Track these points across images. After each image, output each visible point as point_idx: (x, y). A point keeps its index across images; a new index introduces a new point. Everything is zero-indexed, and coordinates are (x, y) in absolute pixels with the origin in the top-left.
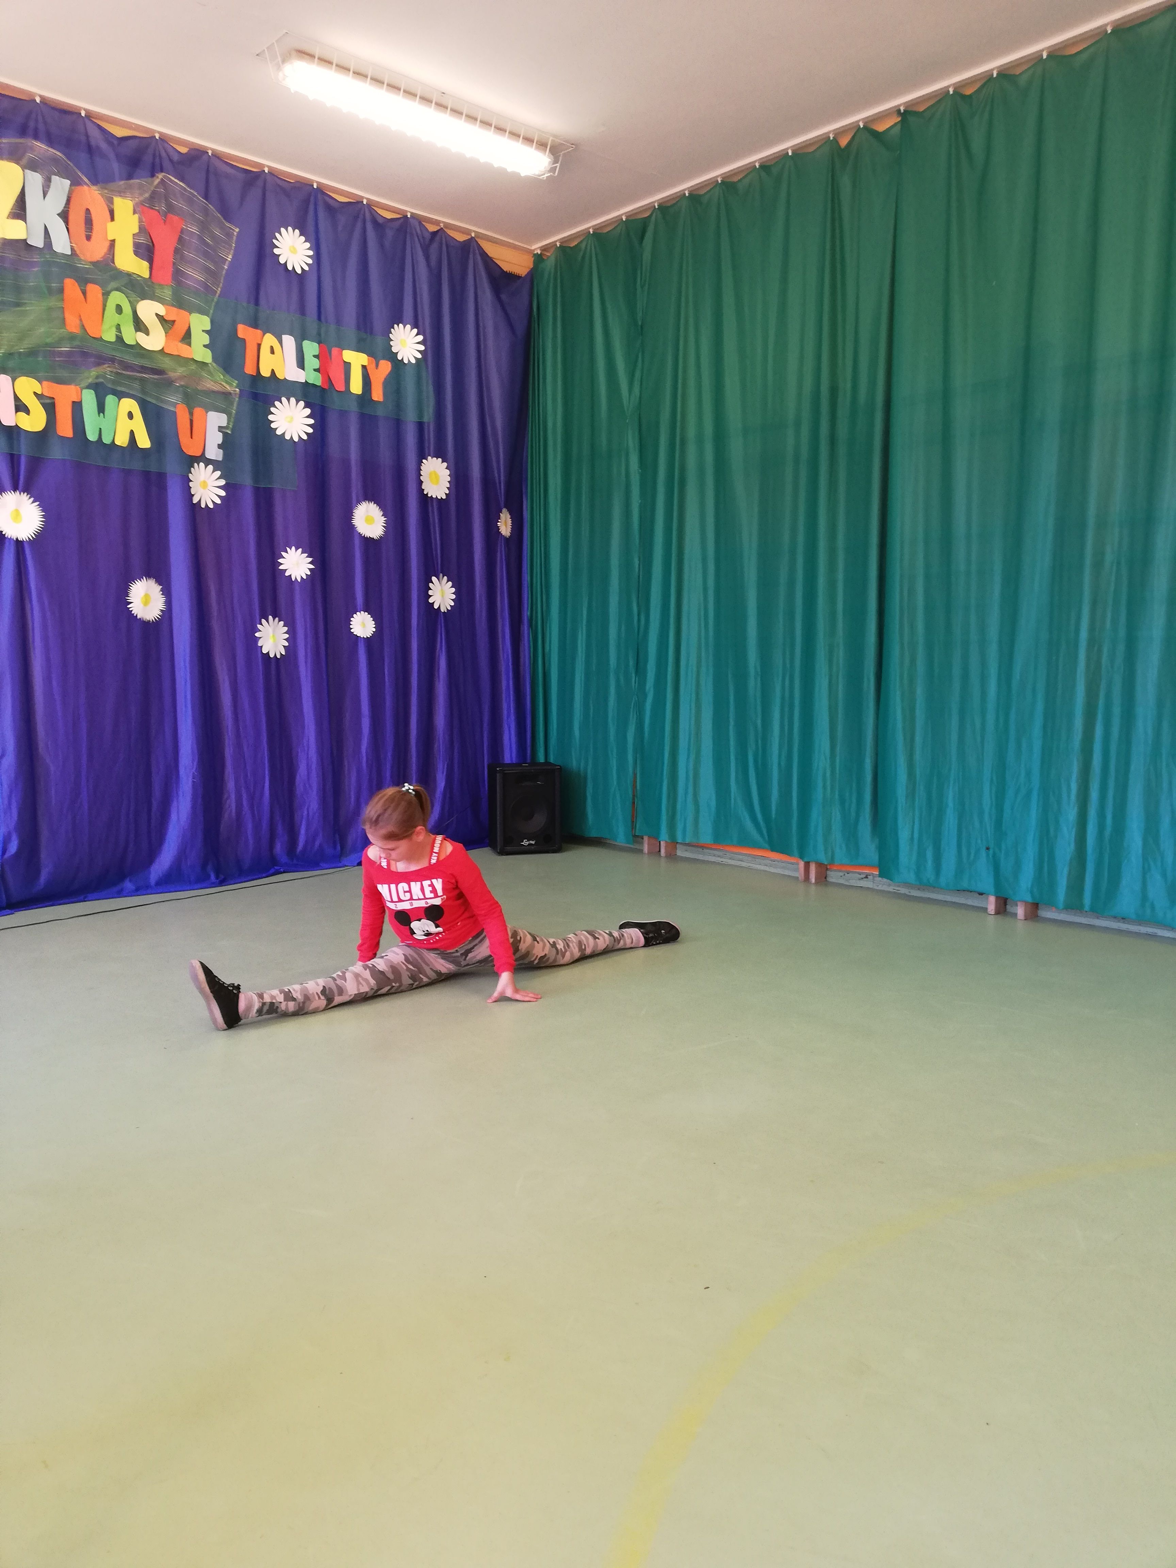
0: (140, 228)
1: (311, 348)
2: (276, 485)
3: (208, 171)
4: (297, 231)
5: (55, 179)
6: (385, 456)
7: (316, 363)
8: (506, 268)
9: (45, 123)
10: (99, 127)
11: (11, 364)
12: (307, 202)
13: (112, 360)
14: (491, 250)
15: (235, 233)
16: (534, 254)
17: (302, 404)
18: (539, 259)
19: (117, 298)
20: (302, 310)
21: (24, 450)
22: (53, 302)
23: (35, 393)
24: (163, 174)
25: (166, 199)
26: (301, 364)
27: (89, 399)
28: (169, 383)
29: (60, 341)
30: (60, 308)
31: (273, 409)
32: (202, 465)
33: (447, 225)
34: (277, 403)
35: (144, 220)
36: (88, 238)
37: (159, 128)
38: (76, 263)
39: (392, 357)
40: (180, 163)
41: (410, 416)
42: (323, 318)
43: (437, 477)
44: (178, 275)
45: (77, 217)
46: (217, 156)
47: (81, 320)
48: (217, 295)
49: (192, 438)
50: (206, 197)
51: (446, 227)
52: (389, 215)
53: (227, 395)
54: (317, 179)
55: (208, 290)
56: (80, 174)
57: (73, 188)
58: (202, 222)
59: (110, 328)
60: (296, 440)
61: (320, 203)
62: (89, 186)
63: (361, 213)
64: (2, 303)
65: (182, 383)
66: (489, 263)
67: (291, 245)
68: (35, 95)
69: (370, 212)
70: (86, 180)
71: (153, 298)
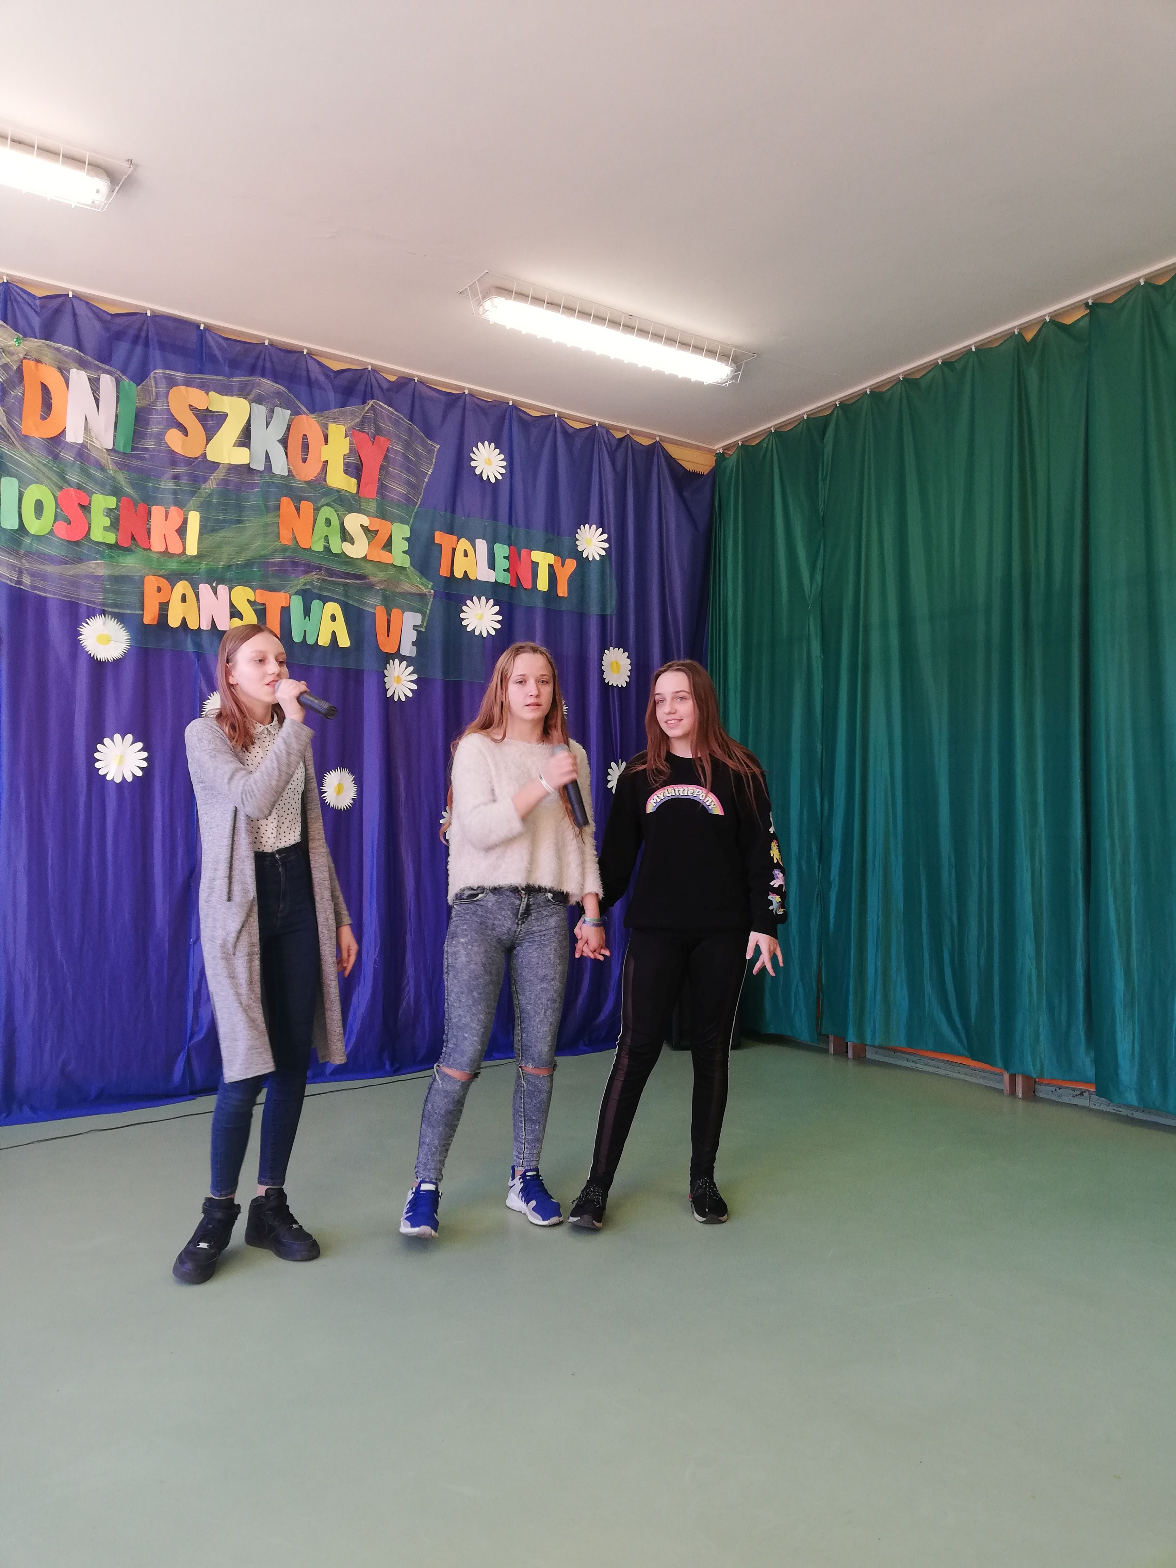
0: (351, 449)
1: (501, 550)
2: (465, 679)
3: (413, 396)
4: (493, 445)
5: (278, 410)
6: (569, 648)
7: (506, 564)
8: (689, 467)
9: (272, 362)
10: (319, 363)
11: (229, 575)
12: (503, 418)
13: (320, 568)
14: (674, 452)
15: (436, 450)
16: (717, 454)
17: (491, 602)
18: (721, 458)
19: (327, 512)
20: (495, 516)
22: (270, 518)
23: (248, 600)
24: (373, 401)
25: (374, 424)
26: (492, 565)
27: (296, 604)
28: (371, 586)
29: (274, 553)
30: (276, 523)
31: (464, 608)
32: (397, 661)
33: (632, 431)
34: (468, 602)
35: (354, 442)
36: (304, 460)
37: (370, 361)
38: (292, 483)
39: (578, 555)
40: (388, 390)
41: (594, 610)
42: (513, 522)
43: (618, 666)
44: (382, 489)
45: (295, 443)
46: (422, 382)
48: (417, 505)
49: (388, 636)
50: (411, 419)
51: (633, 434)
52: (578, 426)
53: (422, 596)
54: (511, 397)
55: (409, 501)
56: (300, 405)
57: (293, 417)
58: (406, 441)
59: (320, 538)
60: (485, 635)
61: (515, 418)
62: (305, 413)
63: (553, 426)
64: (225, 521)
65: (382, 587)
66: (672, 464)
67: (487, 457)
68: (265, 338)
69: (561, 424)
70: (305, 410)
71: (359, 511)
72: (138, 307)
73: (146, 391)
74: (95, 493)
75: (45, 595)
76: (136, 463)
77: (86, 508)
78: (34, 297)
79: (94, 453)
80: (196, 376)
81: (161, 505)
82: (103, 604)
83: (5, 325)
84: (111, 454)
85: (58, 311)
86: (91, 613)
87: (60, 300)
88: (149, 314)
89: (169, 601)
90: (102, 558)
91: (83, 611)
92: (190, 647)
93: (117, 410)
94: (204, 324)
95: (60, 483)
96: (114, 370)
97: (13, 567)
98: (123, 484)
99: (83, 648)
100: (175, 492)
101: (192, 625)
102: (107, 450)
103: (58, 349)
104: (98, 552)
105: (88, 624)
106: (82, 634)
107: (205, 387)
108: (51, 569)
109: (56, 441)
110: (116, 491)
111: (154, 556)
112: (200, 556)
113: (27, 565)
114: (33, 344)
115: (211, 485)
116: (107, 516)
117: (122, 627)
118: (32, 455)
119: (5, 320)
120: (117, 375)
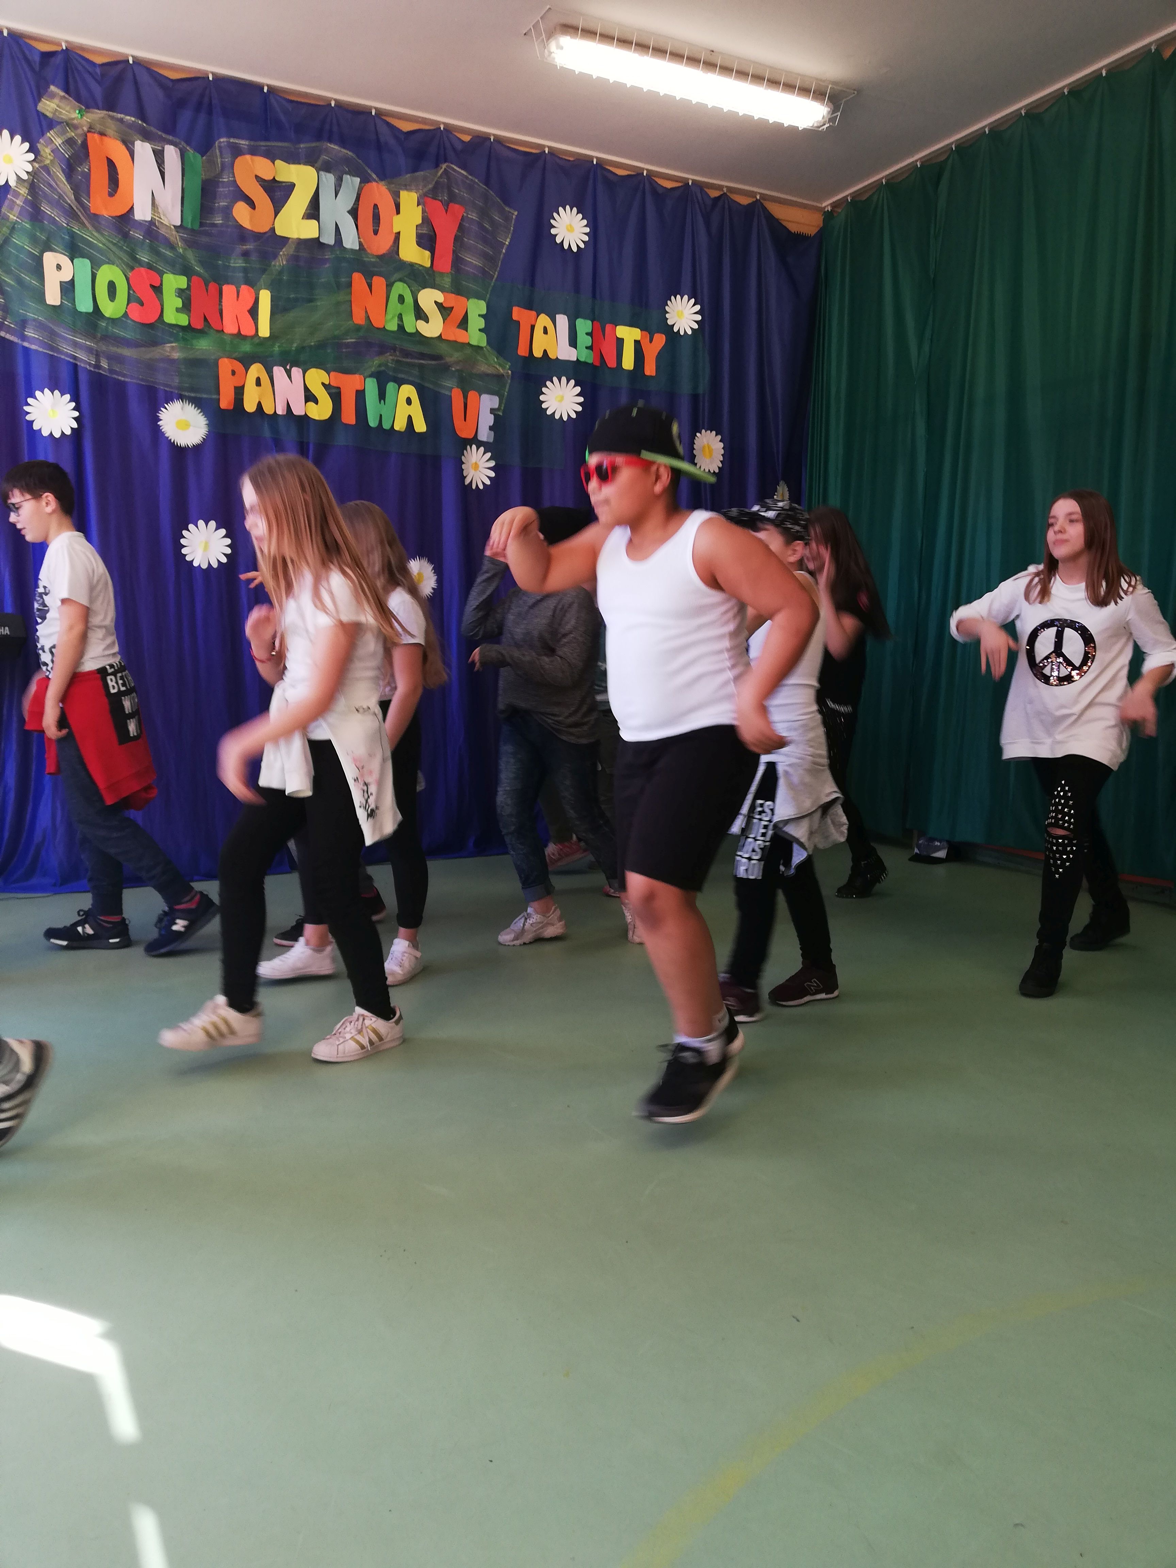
0: (423, 219)
1: (584, 326)
2: (545, 465)
3: (489, 157)
4: (575, 209)
5: (347, 178)
7: (588, 341)
8: (793, 228)
9: (339, 125)
10: (388, 124)
11: (303, 357)
12: (586, 179)
13: (394, 349)
14: (778, 212)
15: (514, 217)
16: (825, 212)
17: (572, 382)
18: (828, 216)
19: (400, 288)
20: (577, 290)
21: (312, 438)
22: (341, 297)
23: (323, 384)
24: (446, 164)
25: (448, 189)
26: (573, 343)
27: (371, 387)
28: (446, 368)
29: (347, 333)
30: (347, 301)
31: (544, 390)
32: (474, 447)
33: (730, 189)
34: (548, 383)
35: (427, 211)
36: (376, 232)
37: (445, 119)
38: (363, 257)
39: (668, 330)
40: (463, 152)
41: (685, 389)
42: (598, 295)
43: (711, 451)
45: (366, 214)
46: (499, 140)
47: (366, 312)
48: (494, 280)
49: (465, 420)
50: (487, 183)
51: (731, 192)
52: (669, 185)
53: (499, 377)
54: (596, 155)
55: (485, 274)
56: (369, 171)
57: (363, 184)
58: (482, 208)
59: (393, 317)
60: (565, 418)
61: (600, 179)
62: (377, 182)
63: (641, 186)
64: (296, 300)
65: (458, 368)
66: (775, 224)
67: (568, 223)
68: (331, 99)
69: (651, 184)
70: (374, 176)
71: (434, 286)
72: (199, 71)
73: (211, 162)
74: (167, 273)
75: (123, 379)
76: (204, 239)
77: (158, 289)
78: (93, 64)
79: (163, 231)
80: (263, 143)
81: (232, 284)
82: (179, 388)
83: (67, 96)
84: (180, 231)
85: (119, 79)
86: (169, 399)
87: (120, 67)
88: (211, 78)
89: (244, 385)
90: (176, 340)
91: (161, 395)
92: (267, 433)
93: (183, 183)
94: (268, 86)
95: (132, 263)
96: (178, 140)
97: (89, 350)
98: (193, 262)
99: (163, 434)
100: (245, 270)
101: (268, 410)
102: (175, 227)
103: (121, 121)
104: (171, 334)
105: (166, 409)
106: (161, 420)
107: (272, 156)
108: (127, 352)
109: (126, 218)
110: (185, 270)
111: (228, 339)
112: (273, 336)
113: (104, 348)
114: (97, 115)
115: (281, 261)
116: (178, 297)
117: (201, 412)
118: (102, 235)
119: (67, 90)
120: (181, 146)
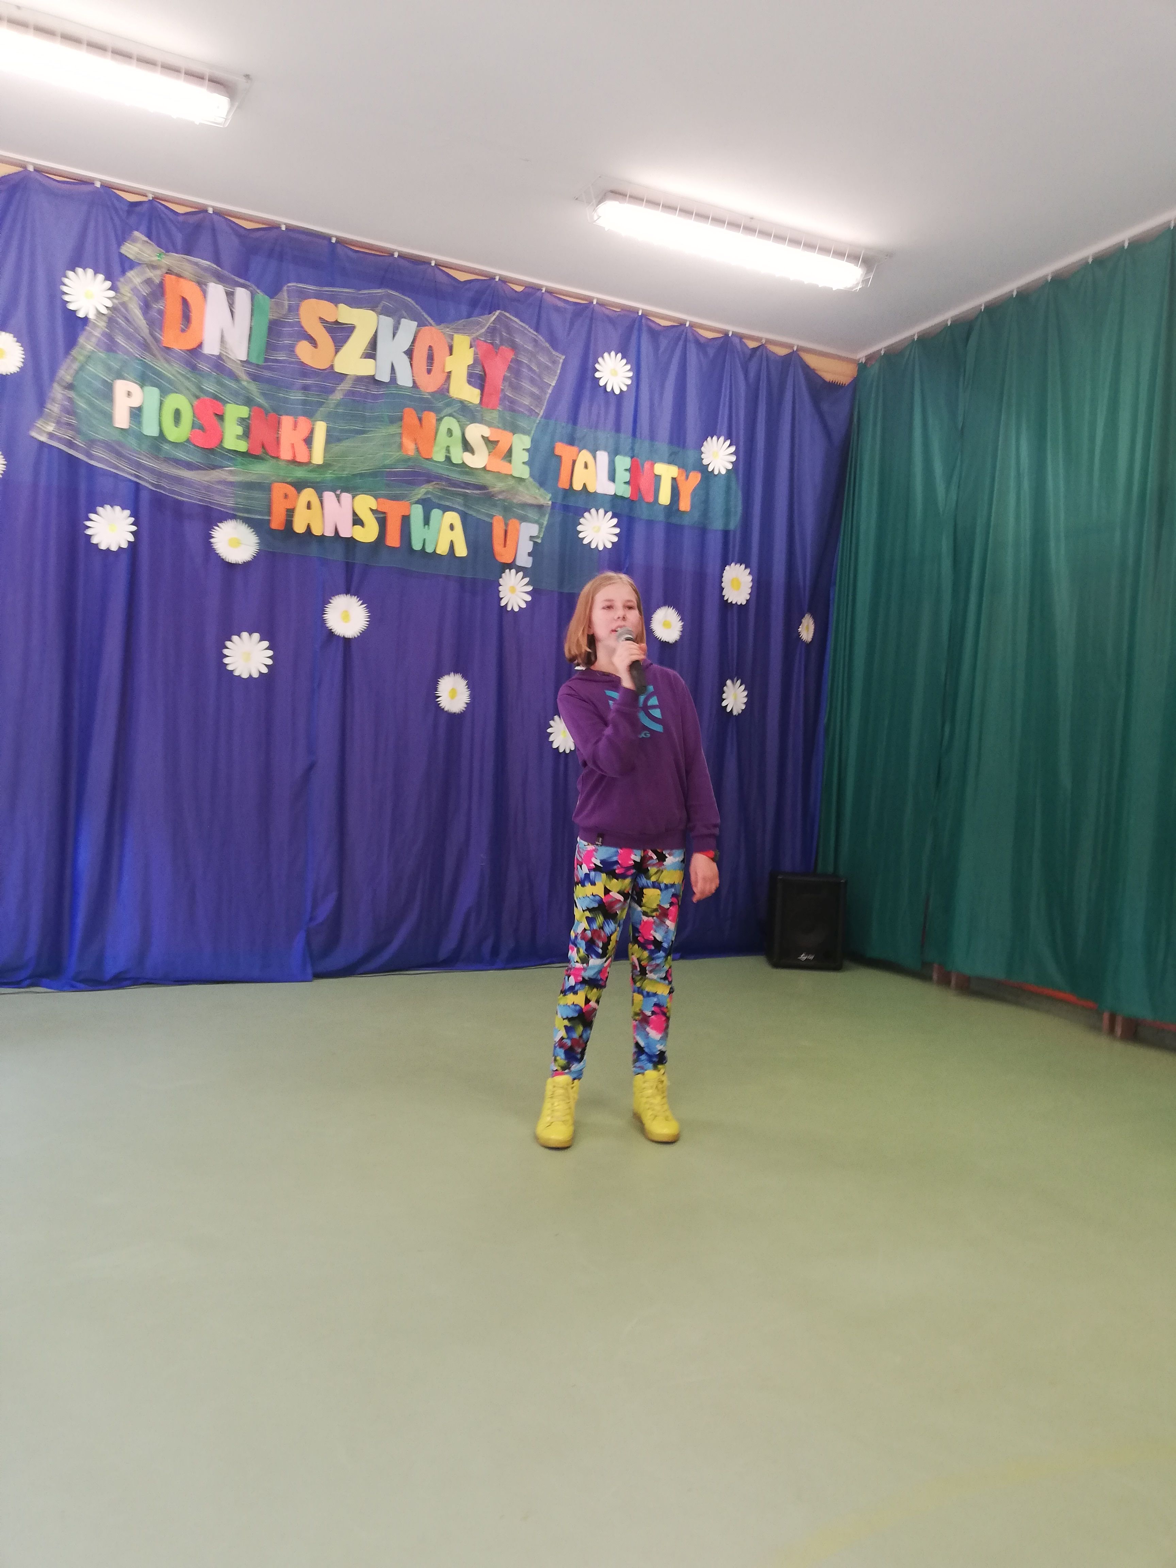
0: (474, 360)
1: (623, 462)
3: (540, 306)
4: (619, 355)
5: (404, 322)
6: (688, 562)
7: (627, 476)
8: (828, 377)
9: (401, 273)
10: (446, 274)
11: (353, 484)
12: (630, 328)
13: (440, 478)
14: (813, 362)
15: (561, 361)
16: (859, 363)
17: (610, 514)
18: (862, 367)
19: (449, 423)
20: (618, 429)
21: (358, 559)
22: (393, 429)
23: (371, 509)
24: (500, 311)
25: (500, 334)
26: (612, 478)
27: (417, 512)
28: (490, 497)
29: (397, 462)
30: (398, 433)
31: (582, 520)
32: (513, 571)
33: (769, 341)
34: (586, 514)
35: (478, 352)
36: (429, 371)
37: (499, 272)
38: (416, 394)
39: (703, 469)
40: (516, 300)
41: (716, 525)
42: (638, 434)
43: (739, 584)
44: (505, 400)
45: (421, 354)
46: (550, 291)
47: (416, 444)
48: (539, 417)
49: (505, 546)
50: (537, 329)
51: (769, 343)
52: (710, 335)
53: (540, 507)
54: (642, 306)
55: (532, 412)
56: (426, 316)
57: (419, 328)
58: (530, 352)
59: (441, 449)
60: (601, 548)
61: (644, 329)
62: (431, 325)
63: (684, 335)
64: (350, 431)
65: (501, 497)
66: (809, 374)
67: (612, 368)
68: (394, 250)
69: (692, 334)
70: (431, 321)
71: (482, 421)
72: (273, 222)
73: (279, 304)
74: (230, 403)
75: (182, 499)
76: (267, 374)
77: (221, 417)
78: (176, 213)
79: (229, 365)
80: (326, 288)
81: (290, 415)
82: (233, 509)
83: (149, 241)
84: (245, 365)
85: (198, 227)
86: (223, 518)
87: (200, 216)
88: (283, 229)
89: (295, 507)
90: (234, 465)
91: (215, 515)
92: (314, 553)
93: (251, 322)
94: (336, 237)
95: (198, 393)
96: (249, 284)
97: (152, 472)
98: (255, 394)
99: (214, 550)
100: (305, 403)
101: (316, 531)
102: (241, 361)
103: (196, 264)
104: (230, 459)
105: (219, 527)
106: (214, 538)
107: (335, 300)
108: (189, 474)
109: (196, 352)
110: (248, 401)
111: (282, 464)
112: (326, 465)
113: (165, 469)
114: (176, 259)
115: (338, 396)
116: (239, 425)
117: (253, 531)
118: (172, 366)
119: (149, 236)
120: (251, 288)
